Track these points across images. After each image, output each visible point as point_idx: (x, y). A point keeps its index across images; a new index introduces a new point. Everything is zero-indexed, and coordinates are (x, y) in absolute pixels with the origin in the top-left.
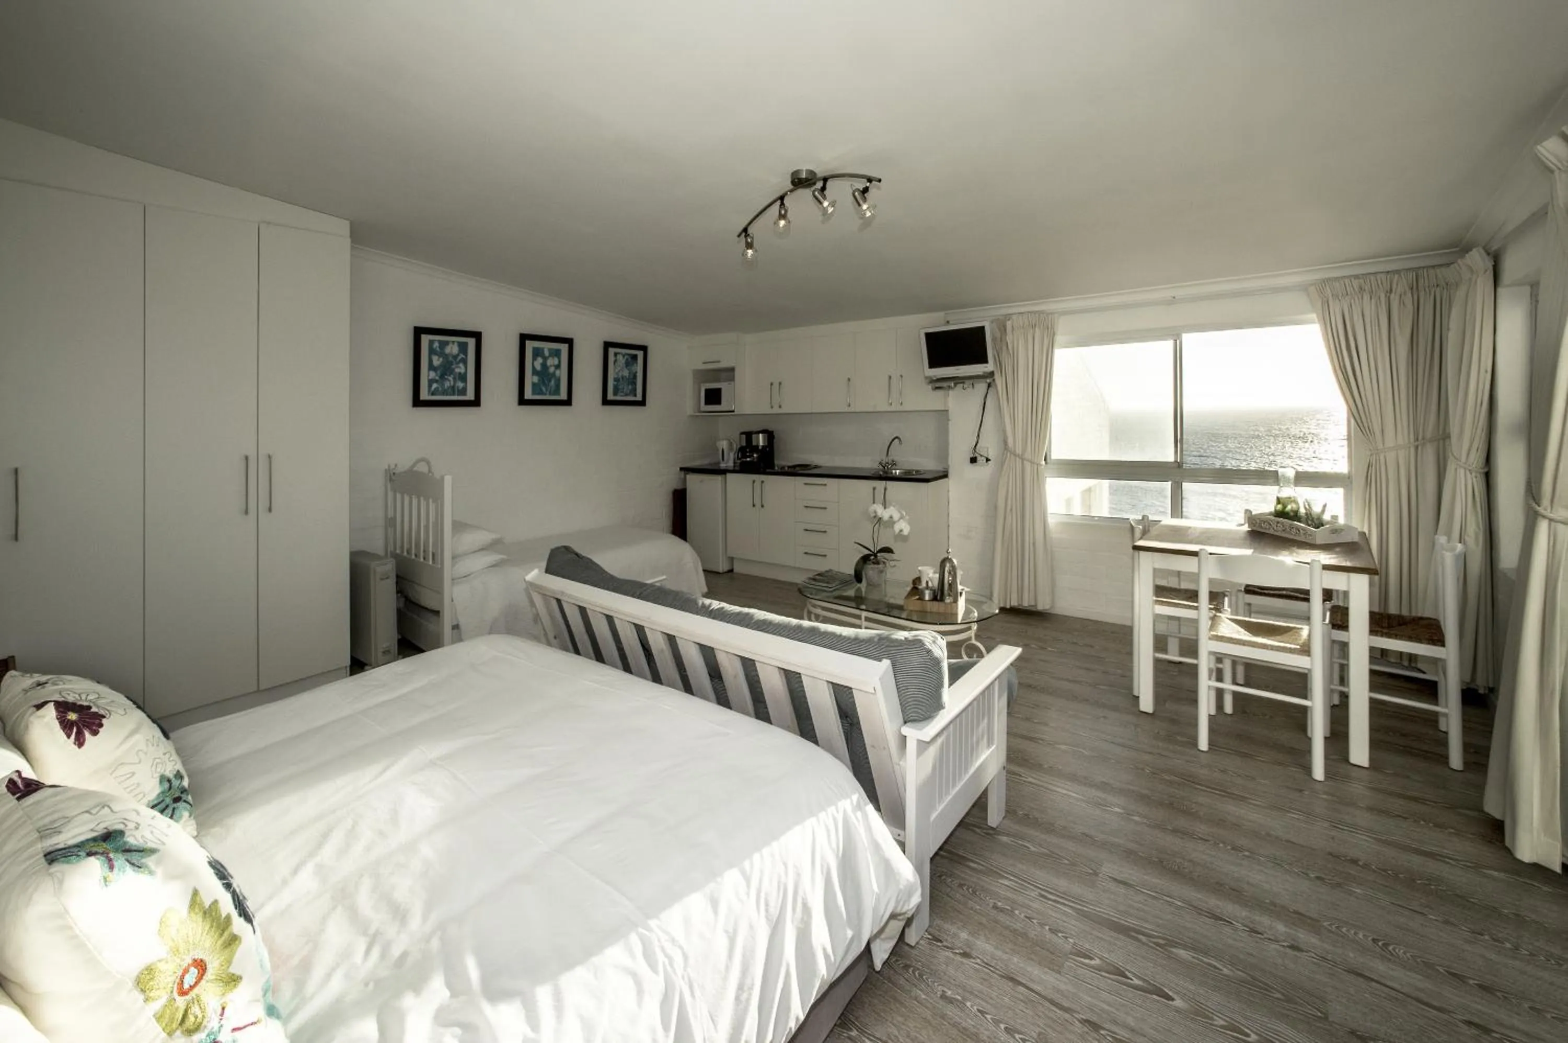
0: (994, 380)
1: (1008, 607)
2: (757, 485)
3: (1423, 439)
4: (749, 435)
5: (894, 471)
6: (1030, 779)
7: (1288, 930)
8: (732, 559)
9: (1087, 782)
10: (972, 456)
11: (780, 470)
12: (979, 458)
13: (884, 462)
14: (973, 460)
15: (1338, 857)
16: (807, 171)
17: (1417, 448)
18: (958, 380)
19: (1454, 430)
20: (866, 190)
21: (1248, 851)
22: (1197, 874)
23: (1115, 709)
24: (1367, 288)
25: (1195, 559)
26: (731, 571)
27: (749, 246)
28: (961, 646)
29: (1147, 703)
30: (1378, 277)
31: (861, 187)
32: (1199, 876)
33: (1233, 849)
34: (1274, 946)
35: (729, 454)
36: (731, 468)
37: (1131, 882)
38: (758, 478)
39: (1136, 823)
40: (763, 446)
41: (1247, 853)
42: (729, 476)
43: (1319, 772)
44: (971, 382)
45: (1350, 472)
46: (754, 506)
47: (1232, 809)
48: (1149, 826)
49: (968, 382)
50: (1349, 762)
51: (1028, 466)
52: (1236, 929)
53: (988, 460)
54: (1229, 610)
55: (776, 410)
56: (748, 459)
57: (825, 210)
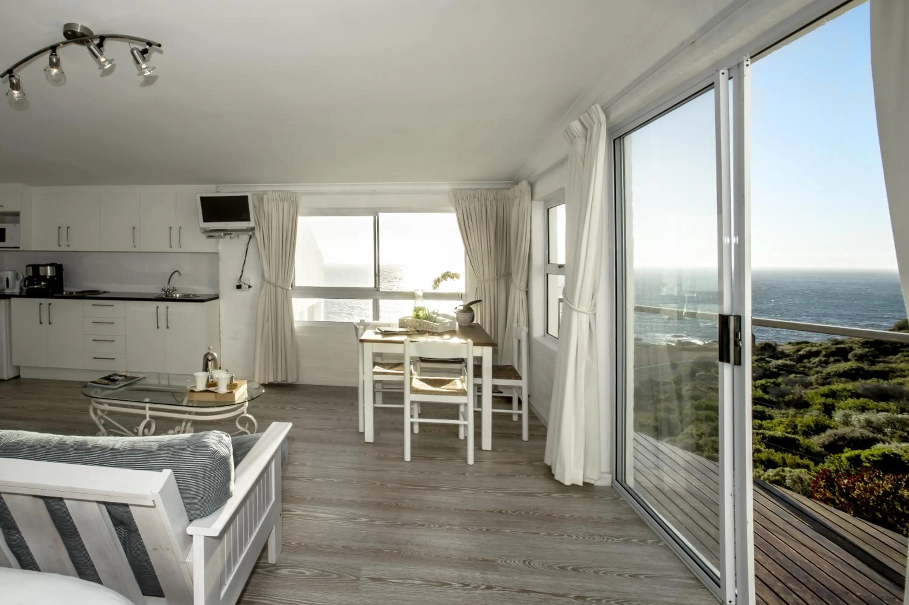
0: (254, 234)
1: (267, 383)
2: (45, 308)
3: (500, 275)
4: (36, 268)
5: (174, 295)
6: (298, 512)
7: (482, 576)
8: (18, 368)
9: (340, 504)
10: (238, 284)
11: (68, 295)
12: (243, 285)
13: (166, 289)
14: (239, 287)
15: (492, 512)
16: (82, 26)
17: (497, 279)
18: (227, 232)
19: (514, 270)
20: (144, 52)
21: (448, 525)
22: (423, 554)
23: (349, 444)
24: (477, 196)
25: (402, 345)
26: (18, 377)
27: (15, 86)
28: (236, 420)
29: (369, 437)
30: (482, 191)
31: (141, 48)
32: (425, 555)
33: (440, 526)
34: (479, 592)
35: (14, 283)
36: (18, 294)
37: (383, 577)
38: (45, 301)
39: (378, 526)
40: (50, 276)
41: (448, 527)
42: (13, 300)
43: (471, 460)
44: (237, 233)
45: (466, 293)
46: (41, 323)
47: (432, 498)
48: (387, 526)
49: (234, 234)
50: (482, 450)
51: (279, 290)
52: (455, 588)
53: (250, 287)
54: (416, 373)
55: (63, 248)
56: (36, 287)
57: (102, 65)
